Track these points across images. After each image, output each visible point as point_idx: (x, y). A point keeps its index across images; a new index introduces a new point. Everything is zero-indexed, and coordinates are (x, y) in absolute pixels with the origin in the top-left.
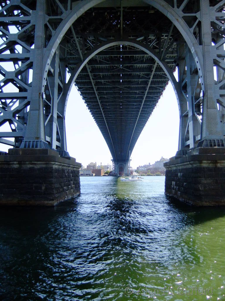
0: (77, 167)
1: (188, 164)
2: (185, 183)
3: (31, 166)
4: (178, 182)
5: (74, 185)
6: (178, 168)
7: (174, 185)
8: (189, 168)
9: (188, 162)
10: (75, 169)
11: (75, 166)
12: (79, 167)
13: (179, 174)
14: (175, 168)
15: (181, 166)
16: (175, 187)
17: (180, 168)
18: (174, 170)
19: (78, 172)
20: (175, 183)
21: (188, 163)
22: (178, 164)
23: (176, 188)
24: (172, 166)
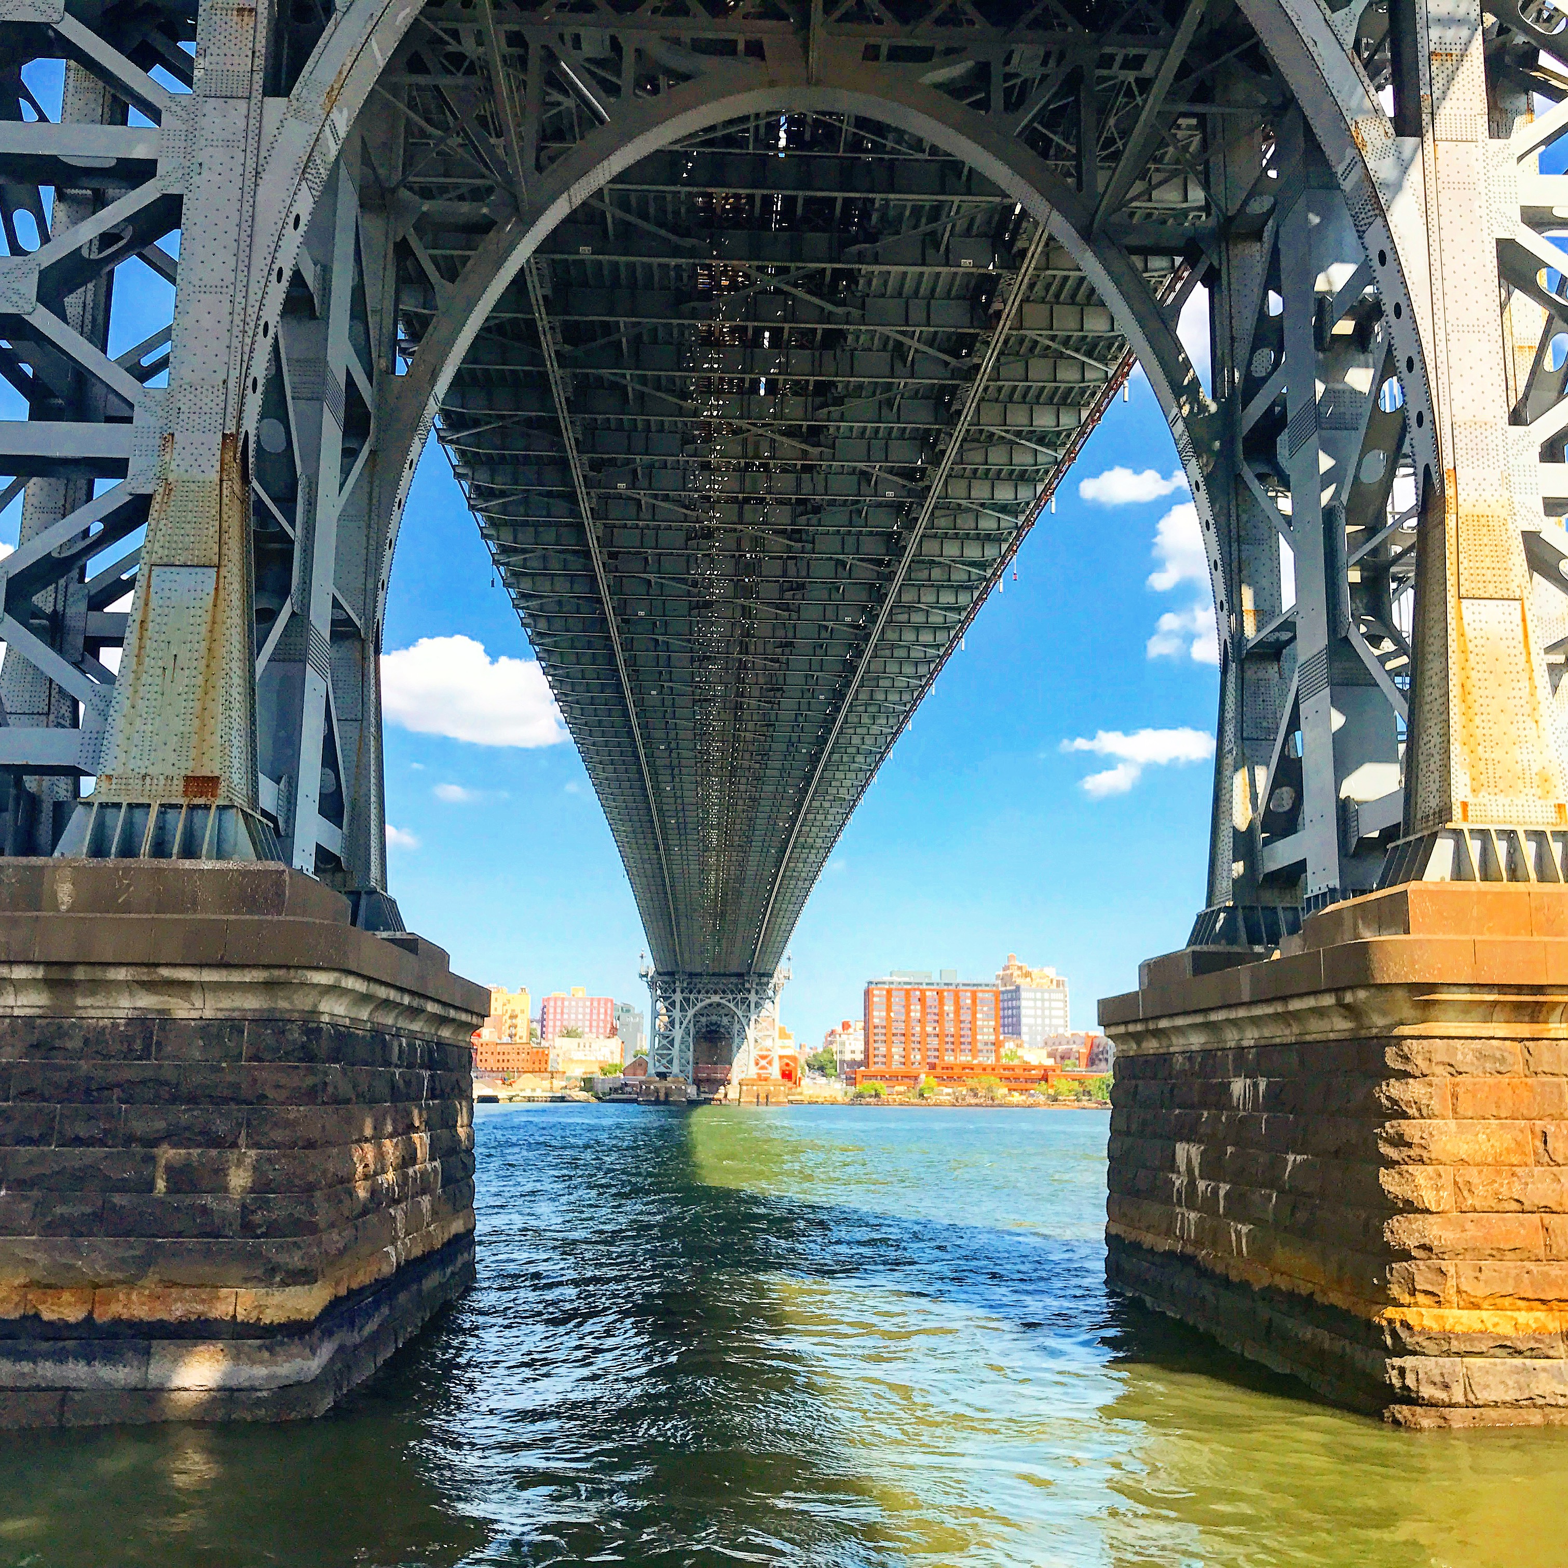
0: (464, 1017)
1: (1320, 1012)
2: (1291, 1157)
3: (147, 1001)
4: (1230, 1149)
5: (437, 1163)
6: (1231, 1038)
7: (1190, 1170)
8: (1332, 1036)
9: (1328, 991)
10: (446, 1033)
11: (452, 1013)
12: (475, 1020)
13: (1238, 1086)
14: (1197, 1041)
15: (1255, 1021)
16: (1201, 1185)
17: (1250, 1037)
18: (1189, 1055)
19: (465, 1059)
20: (1203, 1154)
21: (1328, 1000)
22: (1229, 1006)
23: (1215, 1192)
24: (1180, 1022)
